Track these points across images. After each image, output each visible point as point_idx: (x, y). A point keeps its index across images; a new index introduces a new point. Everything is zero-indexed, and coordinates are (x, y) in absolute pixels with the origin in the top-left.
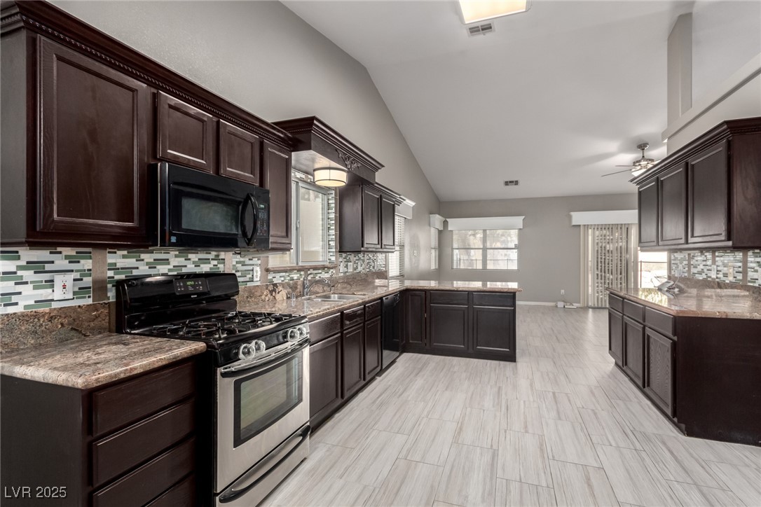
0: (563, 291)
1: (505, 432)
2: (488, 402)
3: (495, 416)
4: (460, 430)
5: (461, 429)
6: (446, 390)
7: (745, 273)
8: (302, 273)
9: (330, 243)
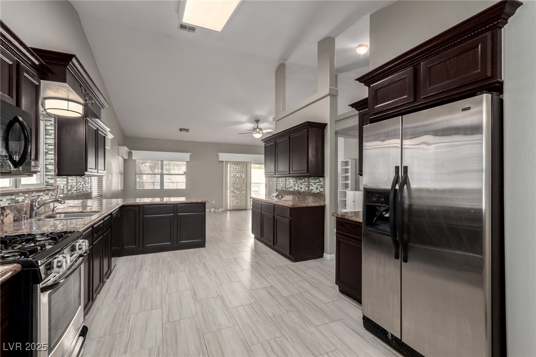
0: (213, 202)
1: (221, 285)
2: (202, 273)
3: (211, 279)
4: (195, 294)
5: (195, 292)
6: (170, 273)
7: (309, 187)
8: (27, 195)
9: (48, 166)
